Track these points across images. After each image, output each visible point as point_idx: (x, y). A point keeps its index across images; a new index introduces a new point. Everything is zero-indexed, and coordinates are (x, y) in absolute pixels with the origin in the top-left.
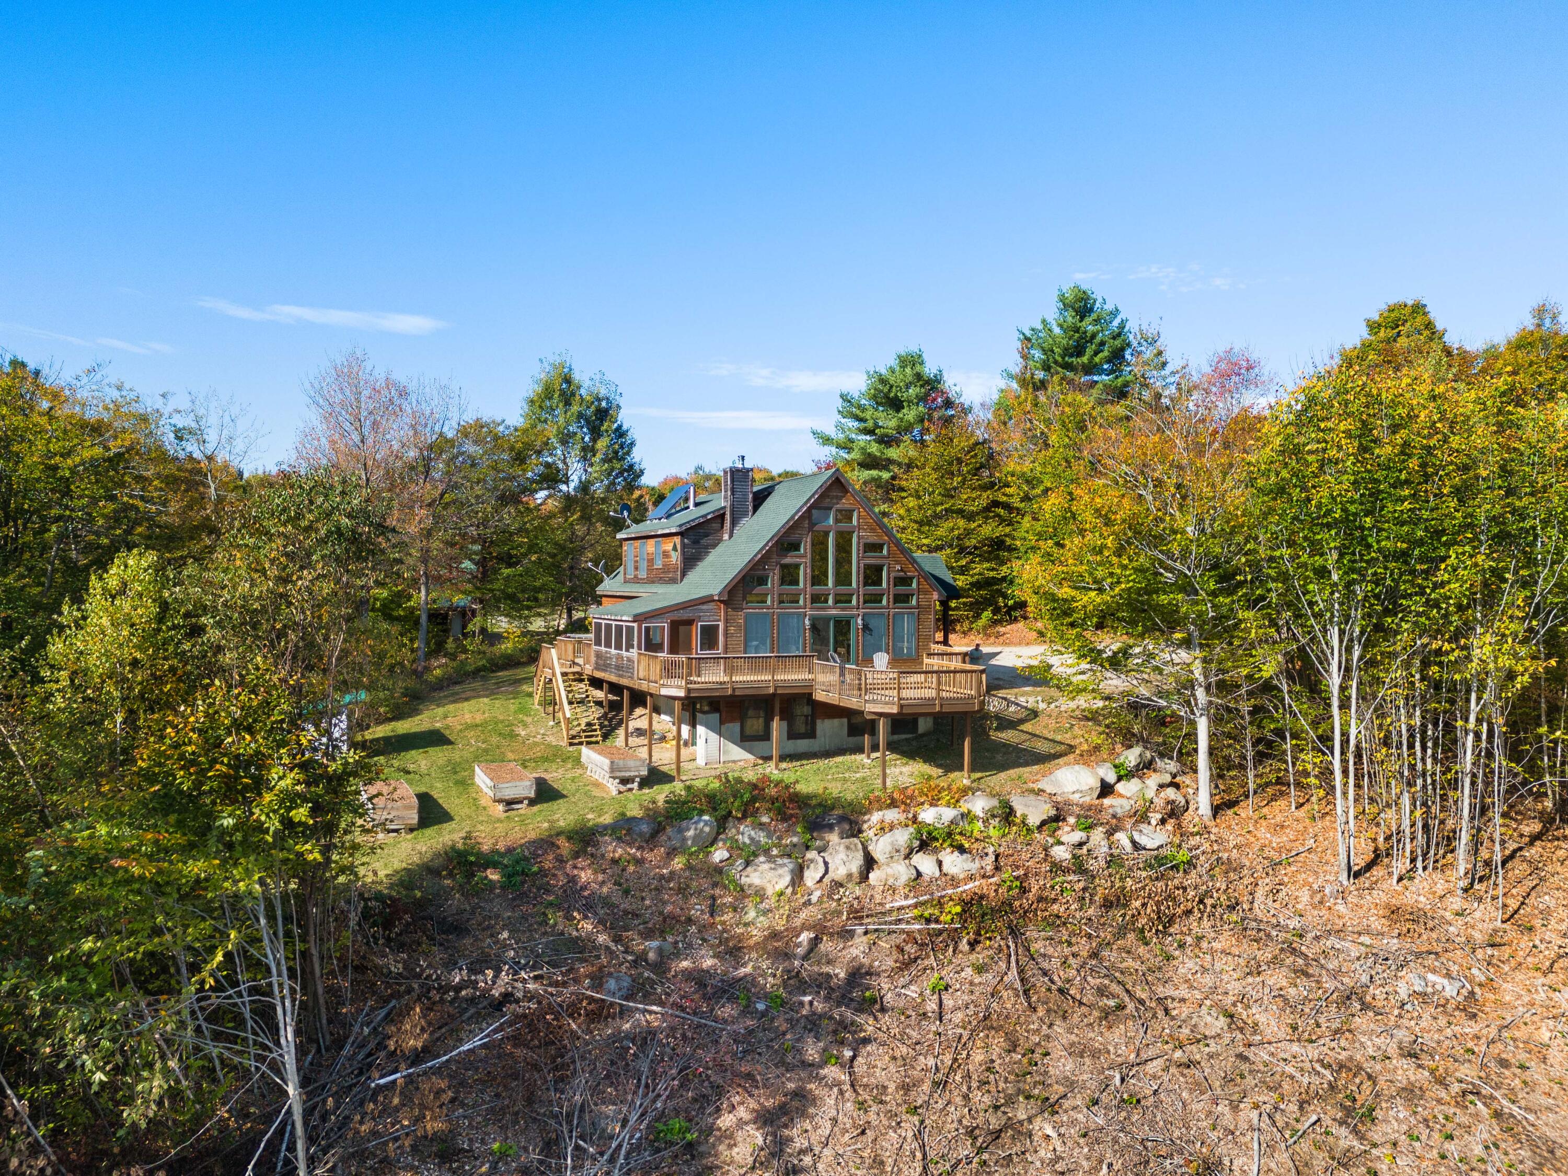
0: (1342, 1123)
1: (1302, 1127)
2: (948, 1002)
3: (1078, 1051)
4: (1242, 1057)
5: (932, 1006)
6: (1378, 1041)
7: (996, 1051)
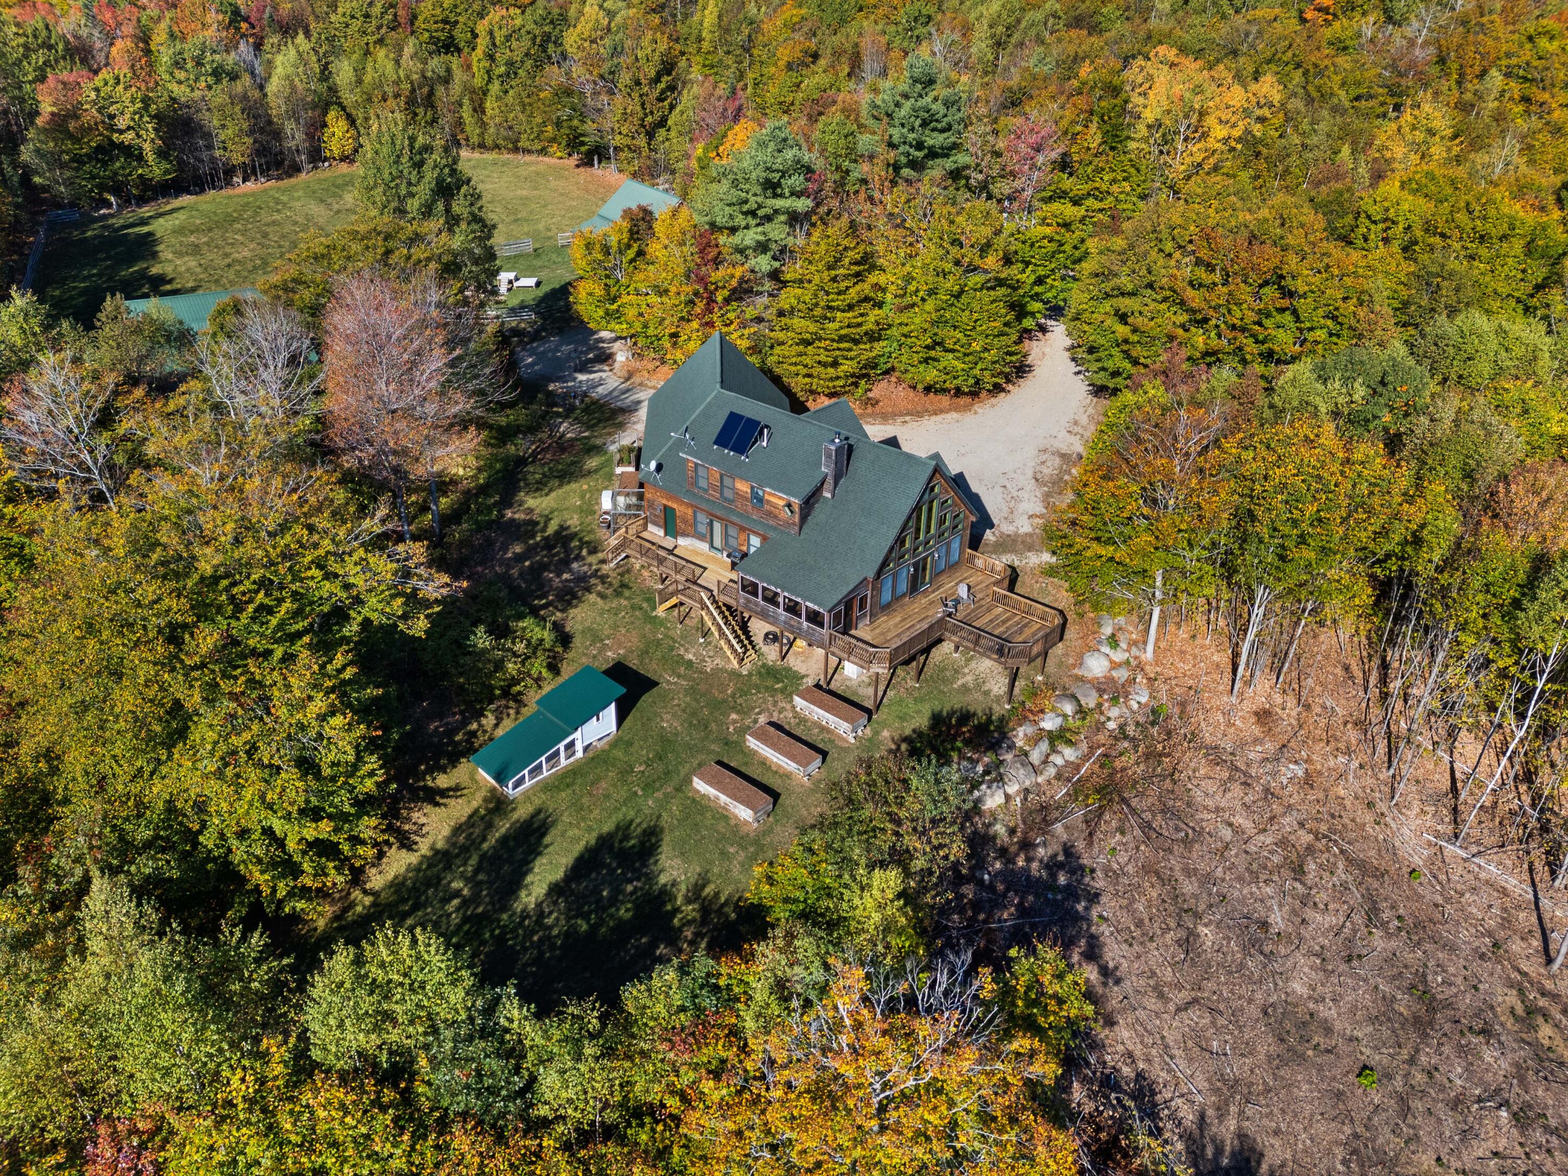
2: (1121, 860)
5: (1116, 866)
7: (1158, 887)
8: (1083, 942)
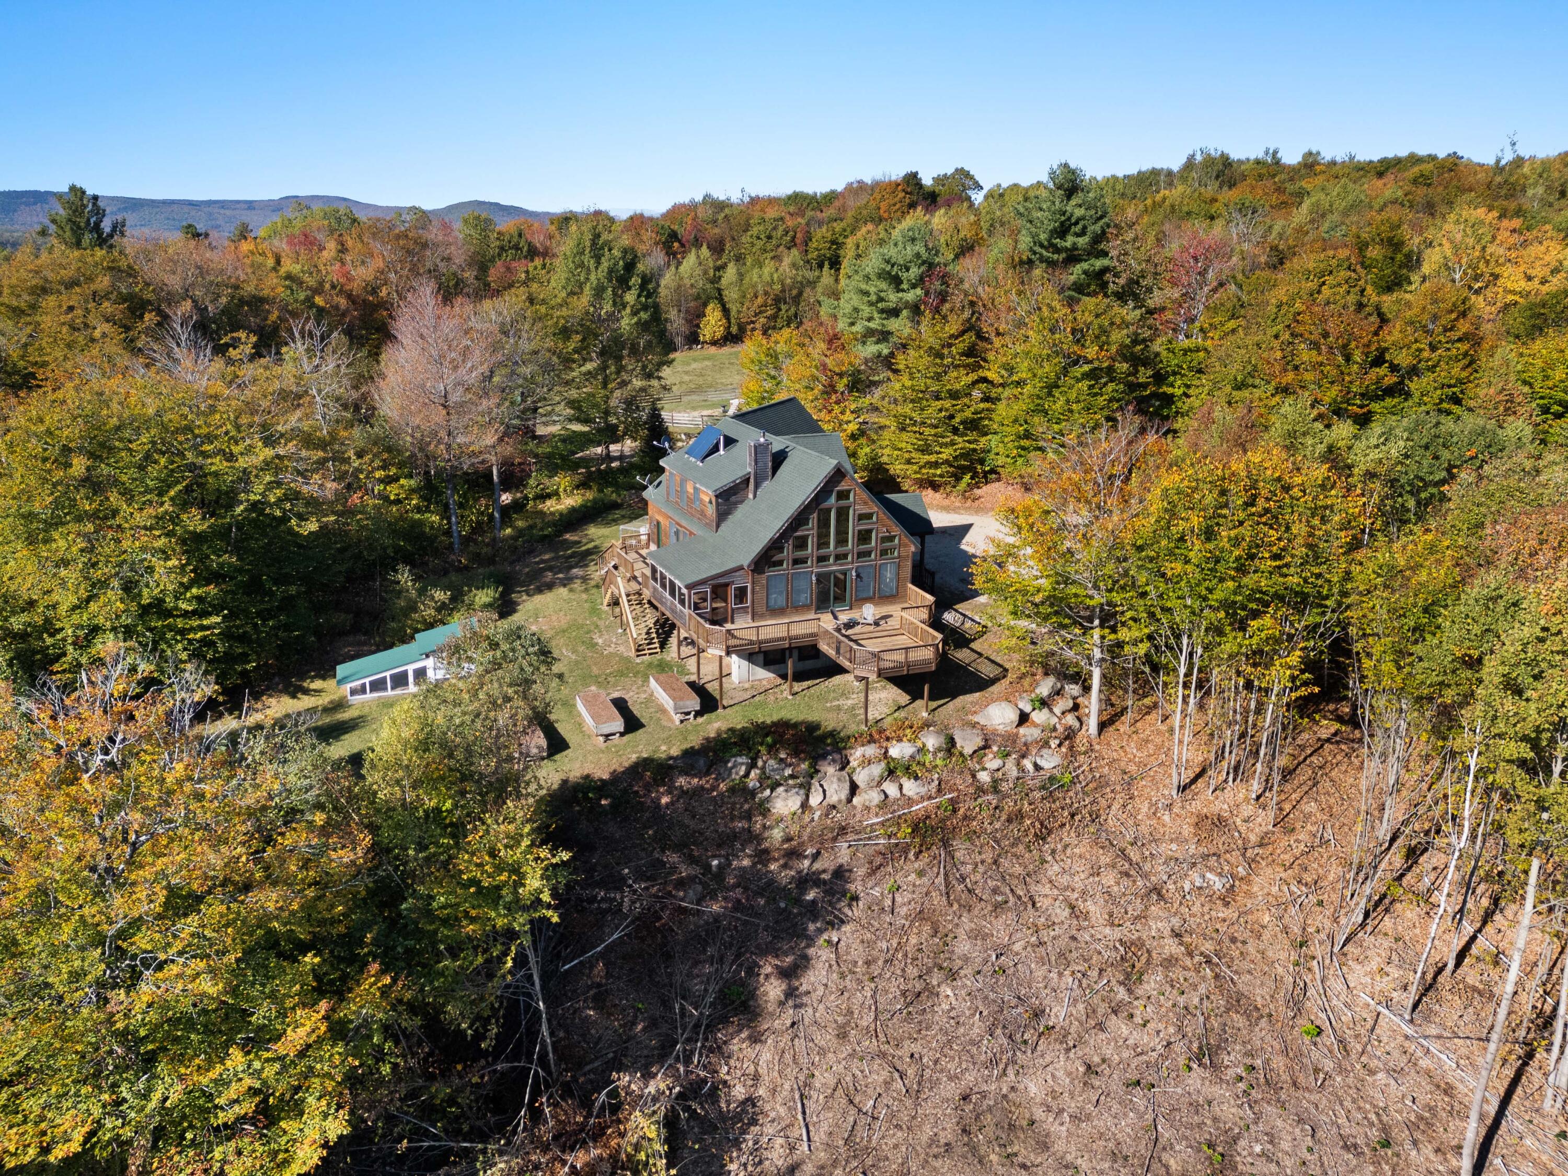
0: (1121, 983)
1: (1096, 987)
2: (899, 899)
3: (977, 935)
4: (1073, 938)
5: (888, 902)
6: (1160, 924)
7: (925, 935)
8: (789, 959)
